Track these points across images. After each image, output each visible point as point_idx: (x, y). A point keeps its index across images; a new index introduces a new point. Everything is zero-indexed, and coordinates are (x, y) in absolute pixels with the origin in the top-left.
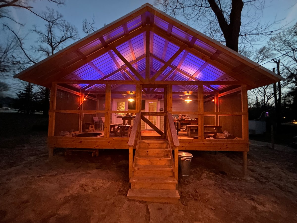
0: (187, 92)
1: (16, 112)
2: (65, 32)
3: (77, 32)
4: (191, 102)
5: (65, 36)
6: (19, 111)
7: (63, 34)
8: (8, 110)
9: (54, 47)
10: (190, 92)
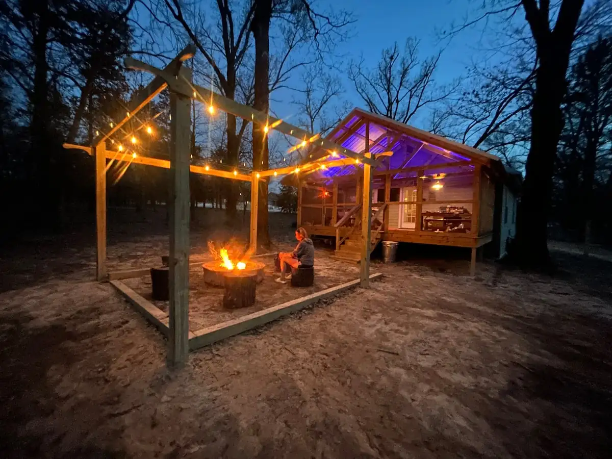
0: (437, 175)
1: (279, 211)
2: (326, 89)
3: (340, 85)
4: (441, 189)
5: (326, 95)
6: (282, 209)
7: (324, 92)
8: (272, 209)
9: (313, 117)
10: (441, 174)
